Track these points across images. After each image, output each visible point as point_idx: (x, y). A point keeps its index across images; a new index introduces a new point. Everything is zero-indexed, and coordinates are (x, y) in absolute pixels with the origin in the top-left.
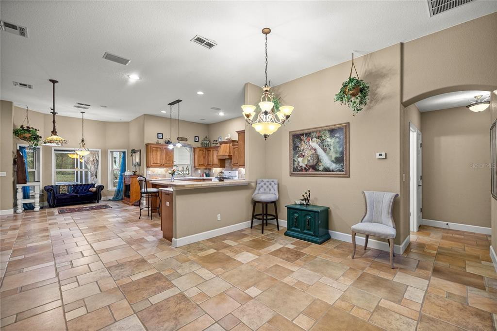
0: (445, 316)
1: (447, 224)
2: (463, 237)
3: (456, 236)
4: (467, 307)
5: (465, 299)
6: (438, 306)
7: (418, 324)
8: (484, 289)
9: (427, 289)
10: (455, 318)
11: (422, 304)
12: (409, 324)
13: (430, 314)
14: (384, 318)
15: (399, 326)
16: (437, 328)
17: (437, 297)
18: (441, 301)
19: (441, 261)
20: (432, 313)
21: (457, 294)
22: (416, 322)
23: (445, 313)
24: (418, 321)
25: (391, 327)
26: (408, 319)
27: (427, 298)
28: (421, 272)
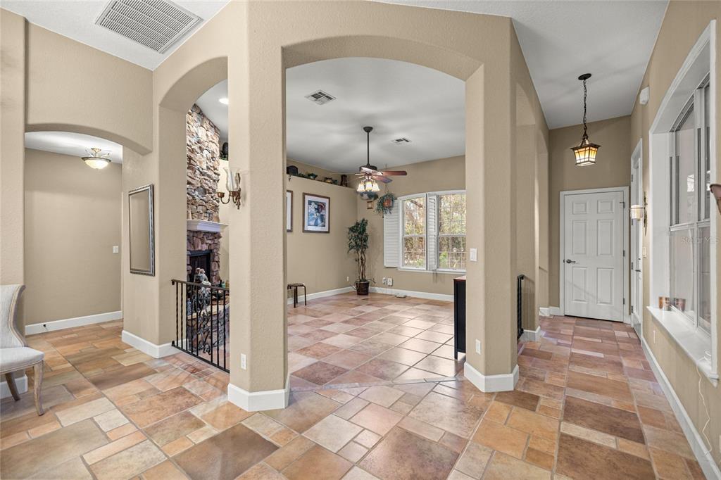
0: (162, 415)
1: (45, 326)
2: (75, 335)
3: (66, 337)
4: (164, 394)
5: (154, 390)
6: (145, 411)
7: (152, 441)
8: (156, 372)
9: (115, 405)
10: (169, 410)
11: (131, 422)
12: (146, 449)
13: (148, 424)
14: (117, 468)
15: (141, 460)
16: (168, 429)
17: (133, 404)
18: (141, 405)
19: (88, 370)
20: (149, 421)
21: (144, 390)
22: (148, 441)
23: (158, 412)
24: (148, 438)
25: (135, 468)
26: (138, 446)
27: (128, 413)
28: (84, 394)
